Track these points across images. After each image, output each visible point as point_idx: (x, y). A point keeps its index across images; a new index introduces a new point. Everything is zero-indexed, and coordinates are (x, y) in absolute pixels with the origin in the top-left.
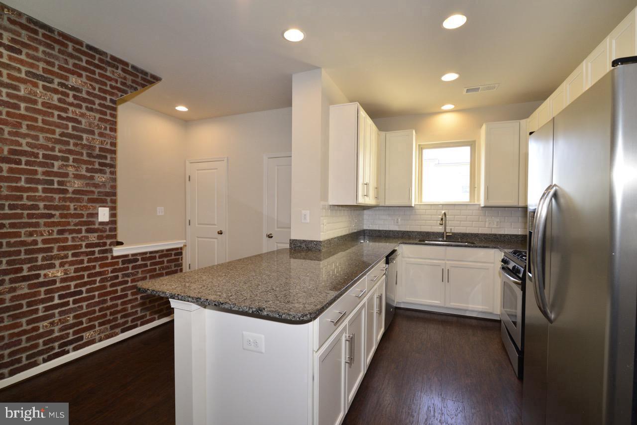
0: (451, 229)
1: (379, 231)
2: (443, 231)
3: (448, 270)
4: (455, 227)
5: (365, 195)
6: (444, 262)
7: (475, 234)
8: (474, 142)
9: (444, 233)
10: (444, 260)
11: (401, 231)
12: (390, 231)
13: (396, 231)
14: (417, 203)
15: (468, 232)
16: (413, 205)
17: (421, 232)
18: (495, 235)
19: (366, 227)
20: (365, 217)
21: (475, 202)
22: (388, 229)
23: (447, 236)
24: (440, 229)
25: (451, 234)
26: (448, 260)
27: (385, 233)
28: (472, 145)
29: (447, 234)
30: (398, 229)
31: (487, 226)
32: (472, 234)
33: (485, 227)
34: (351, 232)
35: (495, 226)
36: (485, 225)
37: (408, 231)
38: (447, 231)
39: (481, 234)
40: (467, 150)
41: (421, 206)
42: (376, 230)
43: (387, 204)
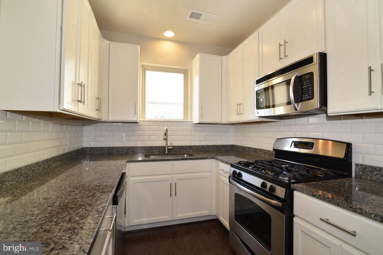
0: (171, 143)
1: (102, 148)
2: (165, 145)
3: (176, 184)
4: (175, 141)
5: (78, 101)
6: (171, 176)
7: (189, 146)
8: (187, 70)
9: (165, 146)
10: (171, 174)
11: (126, 147)
12: (114, 148)
13: (120, 147)
14: (141, 120)
15: (184, 145)
16: (138, 121)
17: (145, 147)
18: (203, 146)
19: (85, 145)
20: (85, 133)
21: (188, 120)
22: (111, 146)
23: (168, 149)
24: (162, 143)
25: (171, 147)
26: (175, 174)
27: (108, 150)
28: (186, 72)
29: (169, 148)
30: (122, 146)
31: (197, 139)
32: (187, 146)
33: (196, 140)
34: (61, 152)
35: (203, 139)
36: (196, 139)
37: (132, 147)
38: (168, 145)
39: (194, 146)
40: (181, 76)
41: (145, 122)
42: (97, 148)
43: (111, 119)
